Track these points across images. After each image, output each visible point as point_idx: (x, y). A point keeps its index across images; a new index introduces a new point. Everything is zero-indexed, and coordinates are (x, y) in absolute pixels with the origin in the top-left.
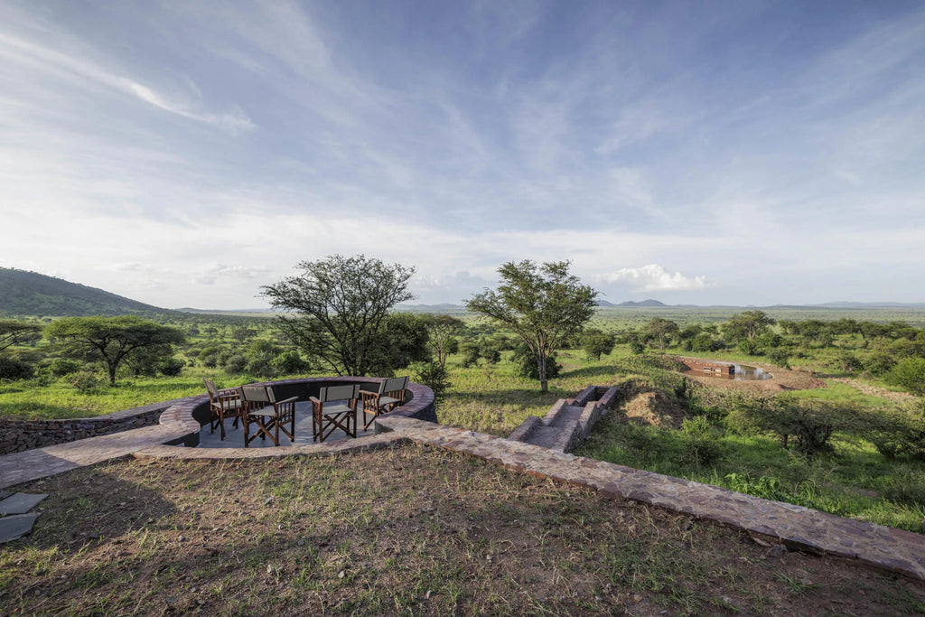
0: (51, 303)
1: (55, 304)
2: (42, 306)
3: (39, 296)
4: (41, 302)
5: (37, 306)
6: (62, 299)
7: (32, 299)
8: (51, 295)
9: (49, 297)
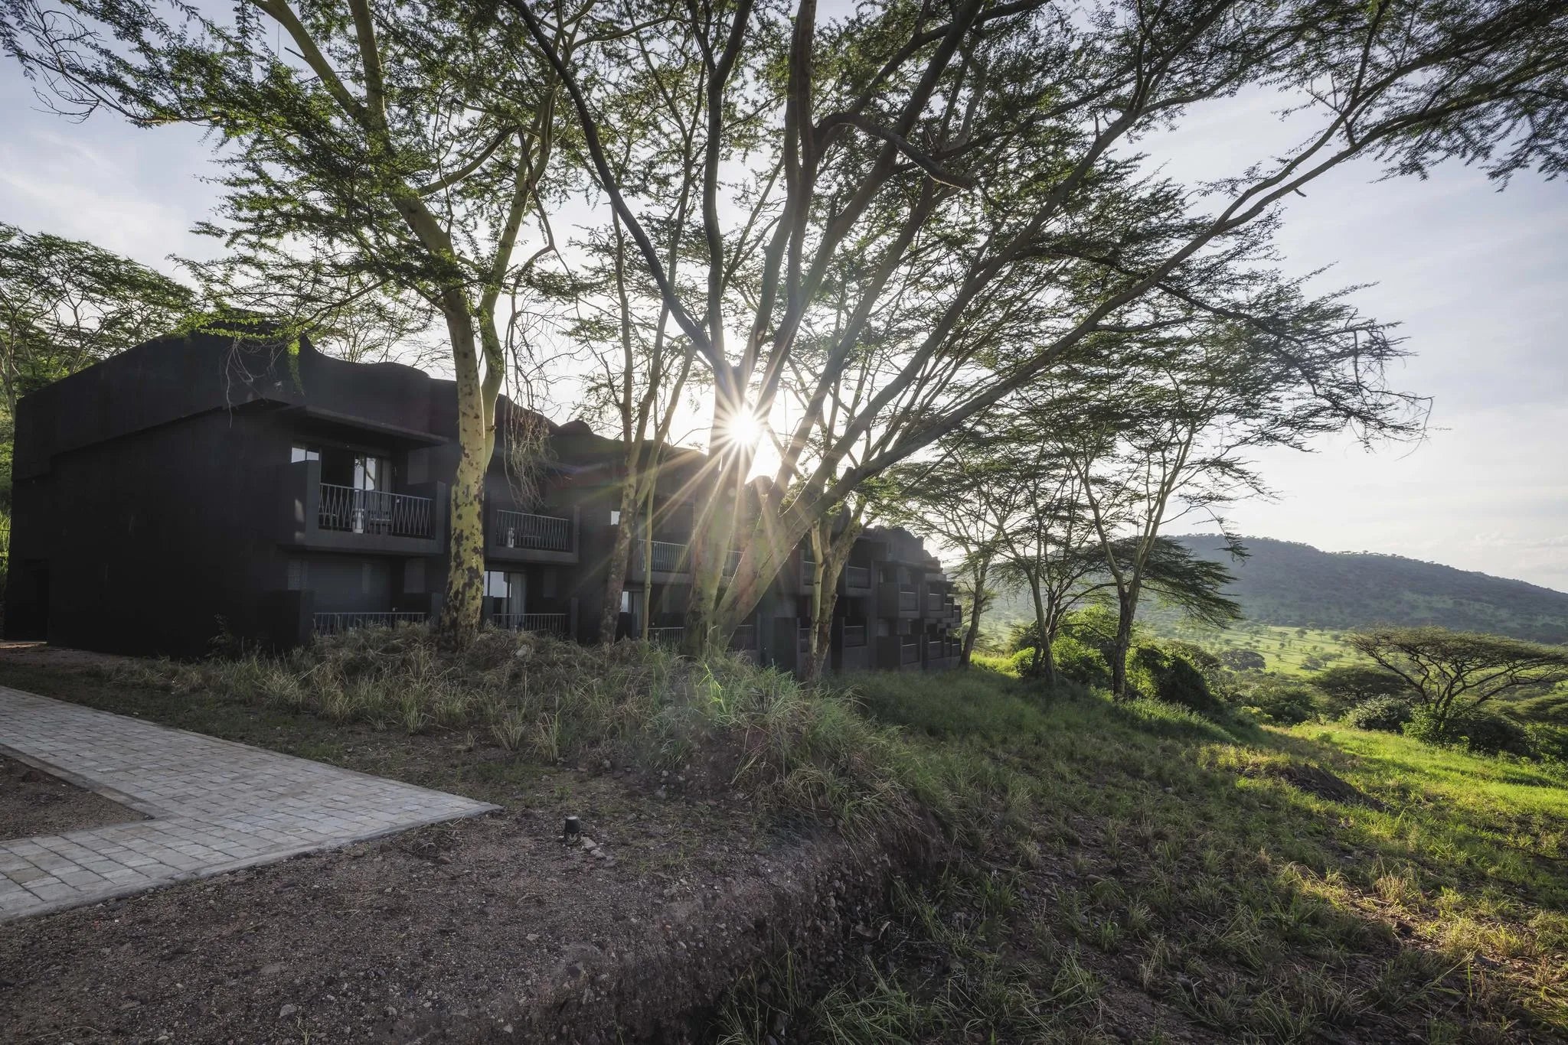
0: (1431, 609)
1: (1437, 610)
2: (1417, 615)
3: (1408, 596)
4: (1414, 607)
5: (1408, 614)
6: (1449, 603)
7: (1399, 602)
8: (1430, 594)
9: (1427, 598)
